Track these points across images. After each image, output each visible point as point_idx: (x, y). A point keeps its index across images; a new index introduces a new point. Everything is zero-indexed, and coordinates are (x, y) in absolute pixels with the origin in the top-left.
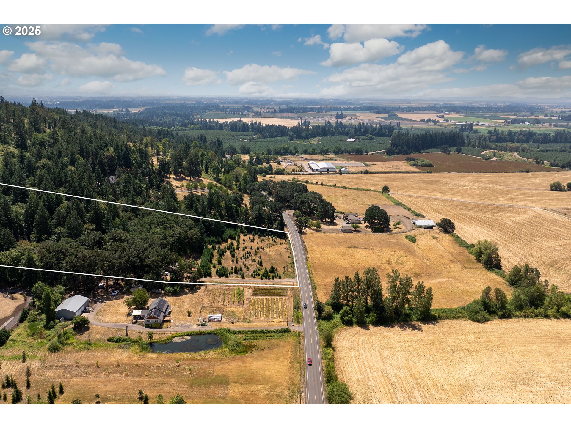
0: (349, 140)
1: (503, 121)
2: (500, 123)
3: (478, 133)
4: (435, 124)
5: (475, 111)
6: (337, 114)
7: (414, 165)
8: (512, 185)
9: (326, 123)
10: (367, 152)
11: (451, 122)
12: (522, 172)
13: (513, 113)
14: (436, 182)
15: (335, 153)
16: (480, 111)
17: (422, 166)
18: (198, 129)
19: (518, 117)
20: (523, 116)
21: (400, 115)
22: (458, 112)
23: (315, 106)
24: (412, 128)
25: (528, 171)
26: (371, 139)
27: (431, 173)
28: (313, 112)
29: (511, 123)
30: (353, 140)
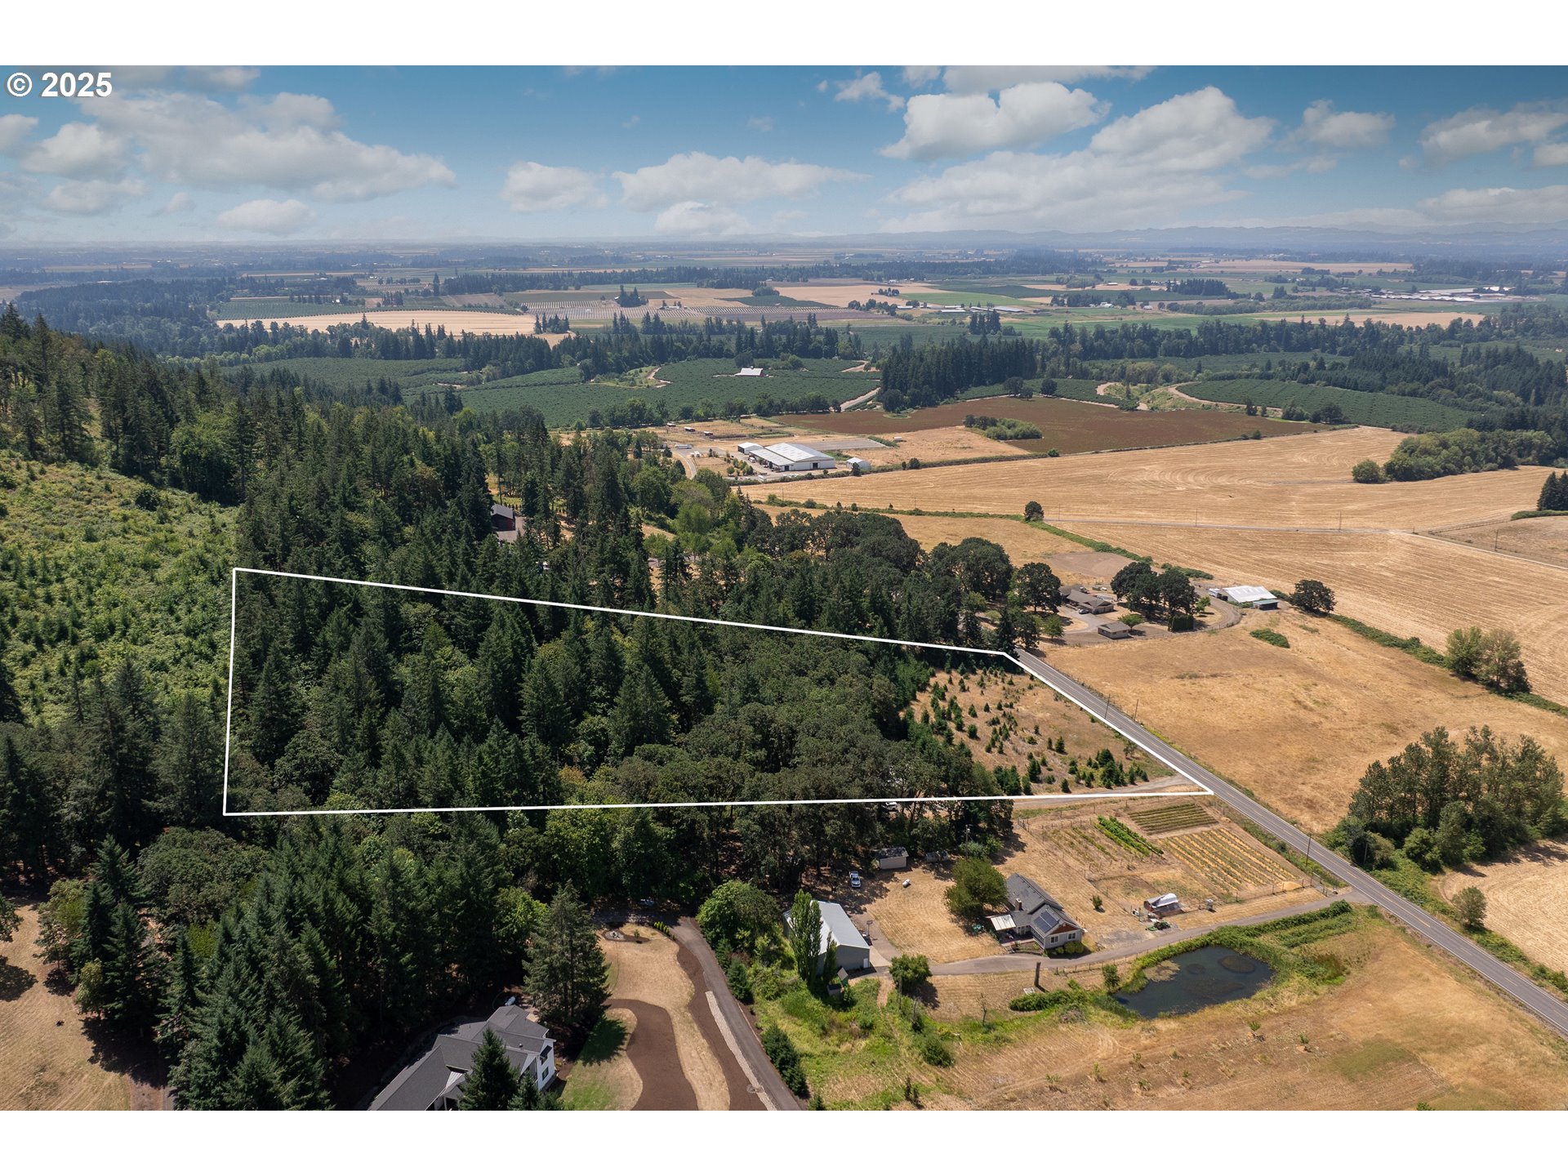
0: (745, 371)
1: (1048, 300)
2: (1043, 307)
3: (1015, 334)
4: (893, 314)
5: (956, 273)
6: (623, 294)
7: (1000, 437)
8: (1265, 474)
9: (615, 322)
10: (837, 406)
11: (925, 307)
12: (1246, 438)
13: (1053, 278)
14: (1099, 480)
15: (762, 413)
16: (966, 273)
17: (1016, 437)
18: (283, 357)
19: (1069, 287)
20: (1083, 285)
21: (785, 291)
22: (919, 278)
23: (525, 269)
24: (849, 328)
25: (1257, 437)
26: (796, 365)
27: (1057, 456)
28: (540, 288)
29: (1069, 304)
30: (757, 372)
